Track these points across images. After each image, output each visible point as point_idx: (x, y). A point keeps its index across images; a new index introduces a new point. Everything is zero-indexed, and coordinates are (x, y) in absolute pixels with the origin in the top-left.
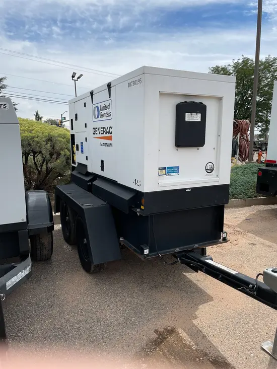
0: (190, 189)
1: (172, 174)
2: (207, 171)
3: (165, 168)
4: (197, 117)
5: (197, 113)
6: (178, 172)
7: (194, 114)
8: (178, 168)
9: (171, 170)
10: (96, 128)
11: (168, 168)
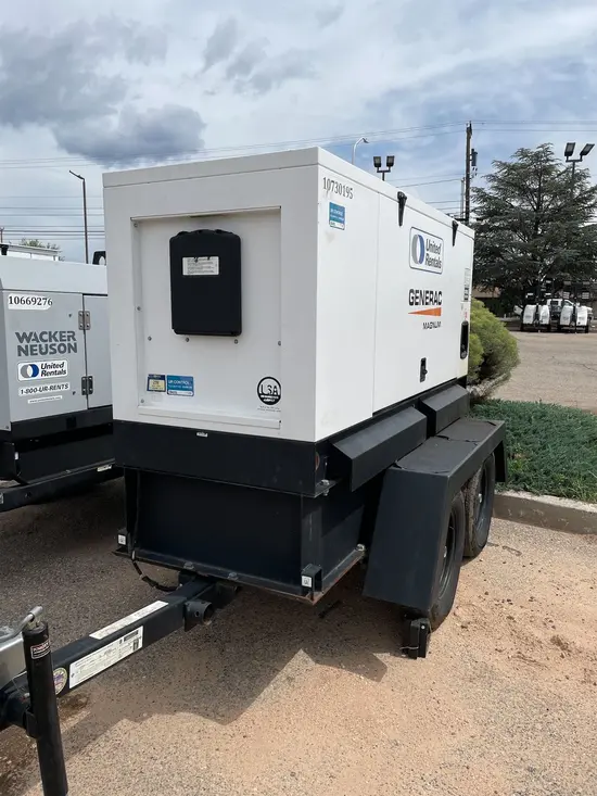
0: (205, 431)
1: (178, 392)
2: (262, 399)
3: (163, 378)
4: (210, 266)
5: (209, 256)
6: (192, 390)
7: (203, 260)
8: (191, 380)
9: (178, 384)
10: (417, 292)
11: (170, 378)
